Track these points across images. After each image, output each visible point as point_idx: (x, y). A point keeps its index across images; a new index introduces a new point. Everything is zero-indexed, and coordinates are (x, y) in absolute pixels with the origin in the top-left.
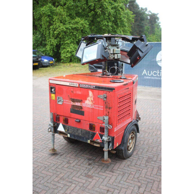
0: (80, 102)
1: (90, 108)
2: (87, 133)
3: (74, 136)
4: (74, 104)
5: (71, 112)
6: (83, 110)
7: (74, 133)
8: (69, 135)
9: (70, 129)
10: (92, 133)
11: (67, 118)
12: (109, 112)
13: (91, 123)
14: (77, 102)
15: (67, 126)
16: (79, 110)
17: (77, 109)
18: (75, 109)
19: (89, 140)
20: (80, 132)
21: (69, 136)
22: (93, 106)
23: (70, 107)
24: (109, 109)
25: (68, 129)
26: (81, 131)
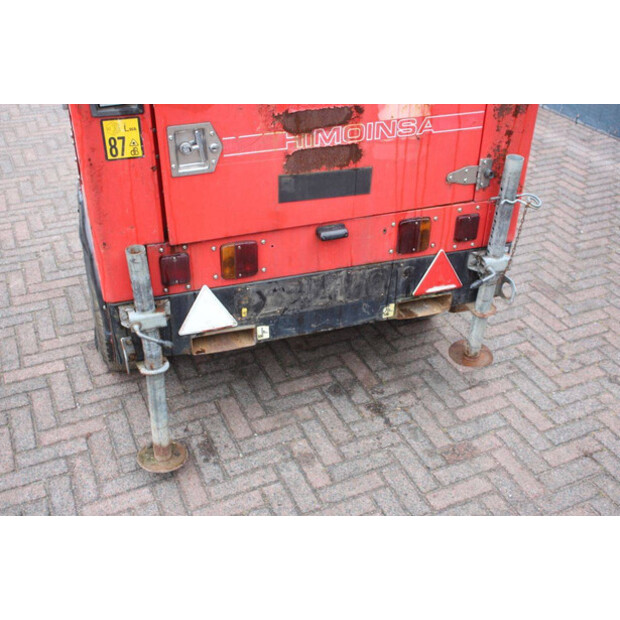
0: (343, 123)
1: (407, 141)
2: (383, 274)
3: (300, 320)
4: (303, 143)
5: (284, 197)
6: (362, 164)
7: (297, 306)
8: (266, 328)
9: (269, 299)
10: (410, 263)
11: (250, 241)
12: (509, 133)
13: (409, 216)
14: (328, 127)
15: (250, 286)
16: (337, 169)
17: (323, 170)
18: (314, 171)
19: (392, 306)
20: (336, 286)
21: (267, 336)
22: (428, 126)
23: (278, 169)
24: (515, 115)
25: (256, 299)
26: (348, 279)
